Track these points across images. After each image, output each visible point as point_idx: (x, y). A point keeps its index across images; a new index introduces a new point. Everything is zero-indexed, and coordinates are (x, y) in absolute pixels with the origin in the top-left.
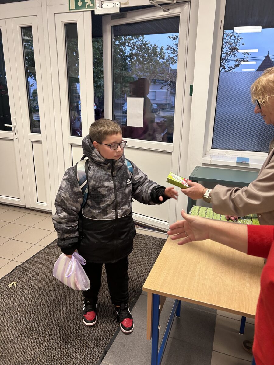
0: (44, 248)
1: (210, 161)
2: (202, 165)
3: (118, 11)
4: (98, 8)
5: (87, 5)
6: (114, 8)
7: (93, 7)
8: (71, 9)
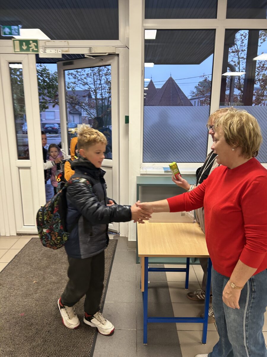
0: (9, 264)
1: (146, 171)
2: (140, 175)
3: (61, 57)
4: (42, 52)
5: (31, 49)
6: (57, 54)
7: (37, 51)
8: (16, 51)
